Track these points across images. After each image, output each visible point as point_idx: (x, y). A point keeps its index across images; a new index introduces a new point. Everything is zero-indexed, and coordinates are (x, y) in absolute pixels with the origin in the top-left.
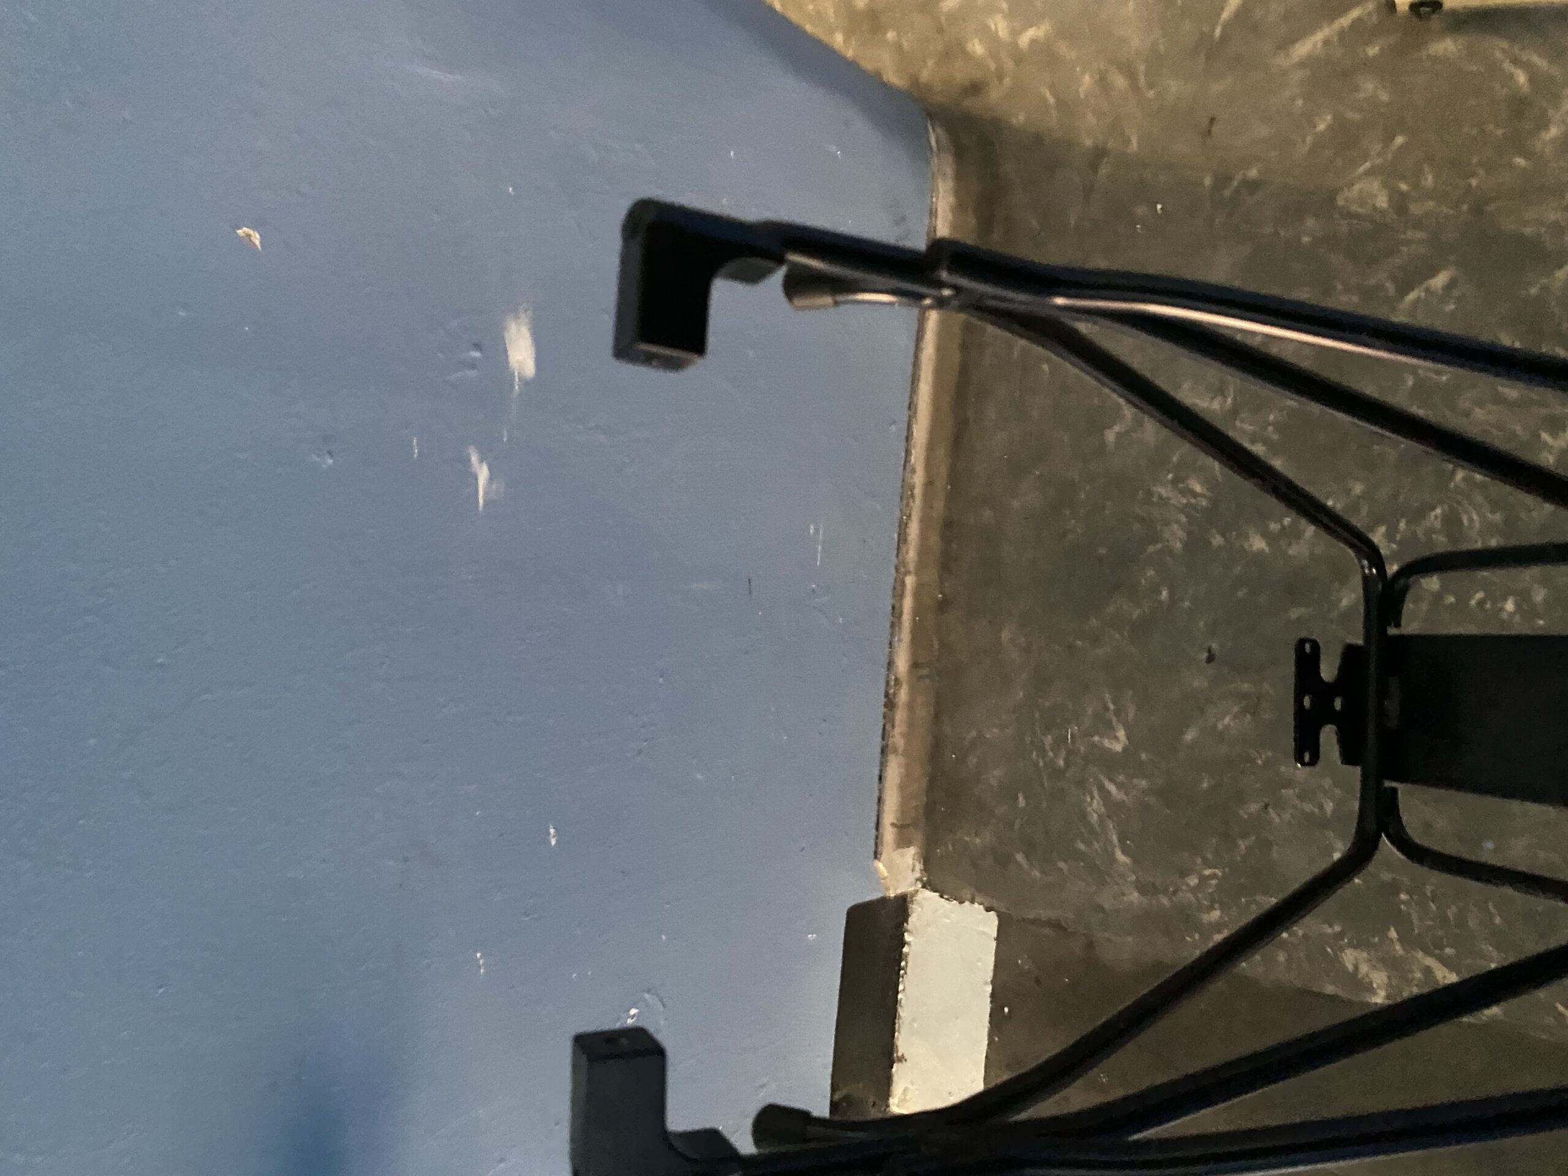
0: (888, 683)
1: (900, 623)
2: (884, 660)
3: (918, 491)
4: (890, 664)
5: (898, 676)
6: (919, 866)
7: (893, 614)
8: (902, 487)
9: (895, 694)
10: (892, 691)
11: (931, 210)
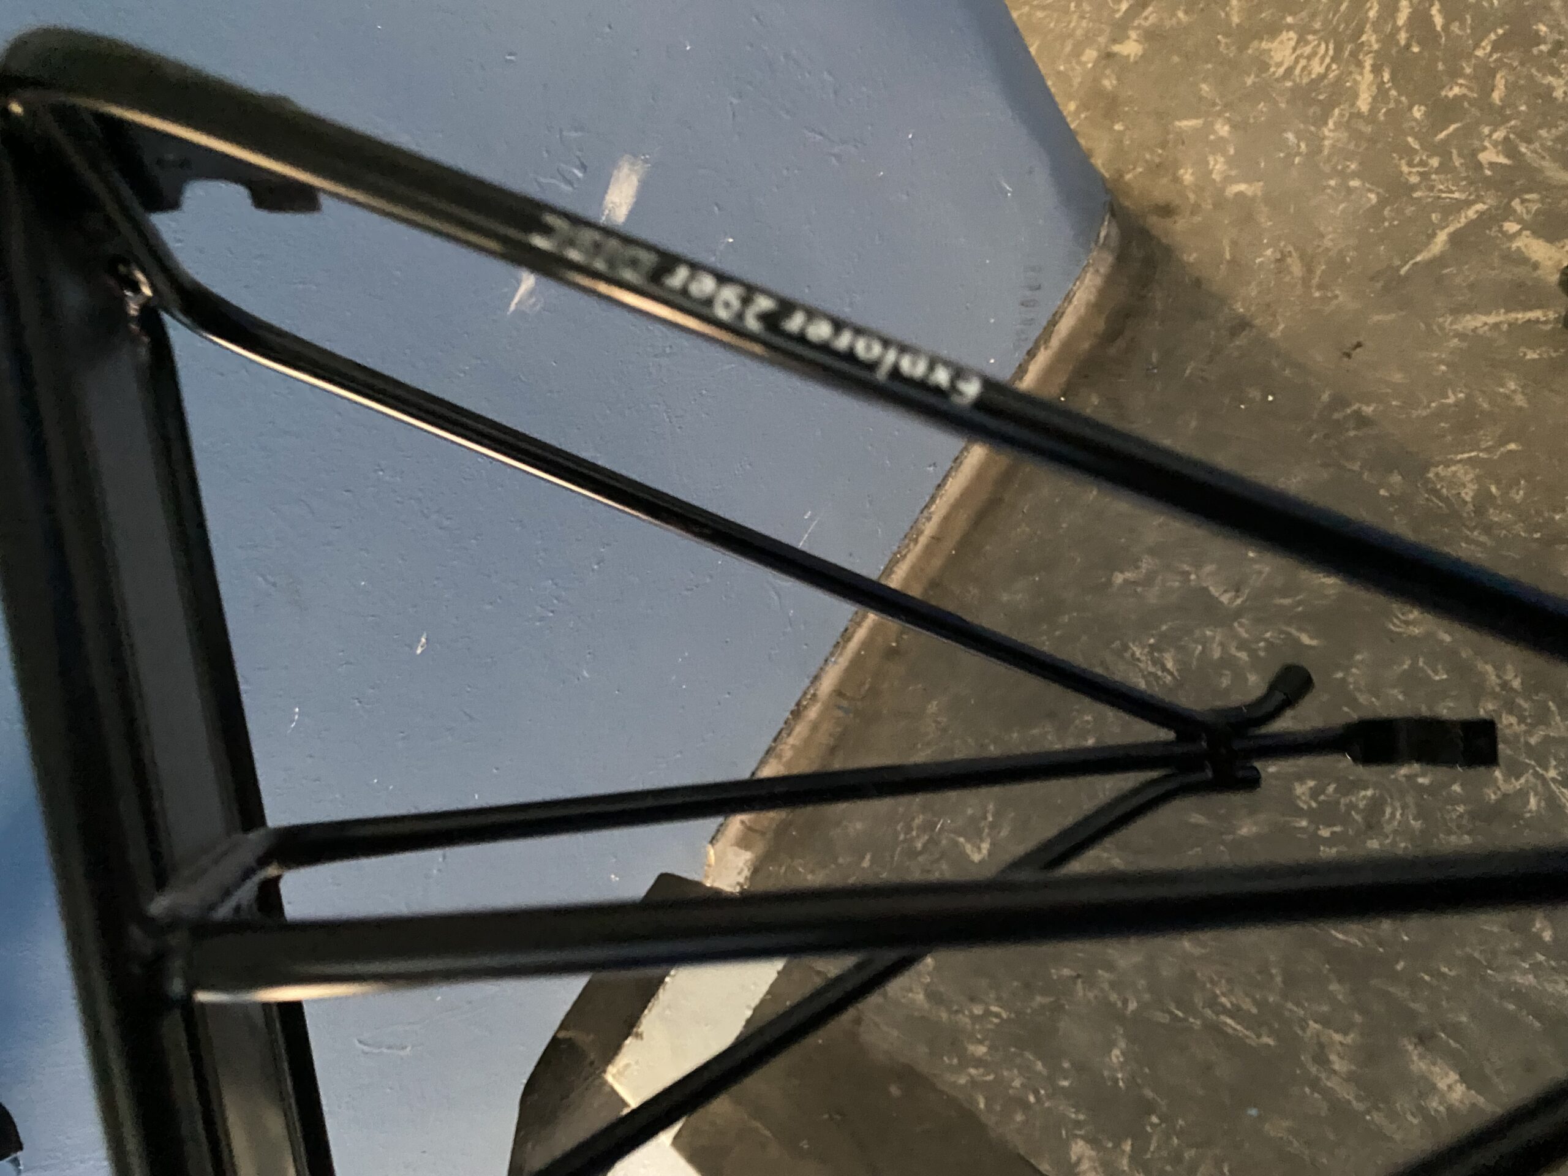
0: (805, 694)
1: (844, 647)
2: (813, 671)
3: (923, 540)
4: (816, 678)
5: (818, 692)
6: (746, 873)
7: (842, 636)
8: (912, 527)
9: (805, 707)
10: (805, 703)
11: (1068, 295)
